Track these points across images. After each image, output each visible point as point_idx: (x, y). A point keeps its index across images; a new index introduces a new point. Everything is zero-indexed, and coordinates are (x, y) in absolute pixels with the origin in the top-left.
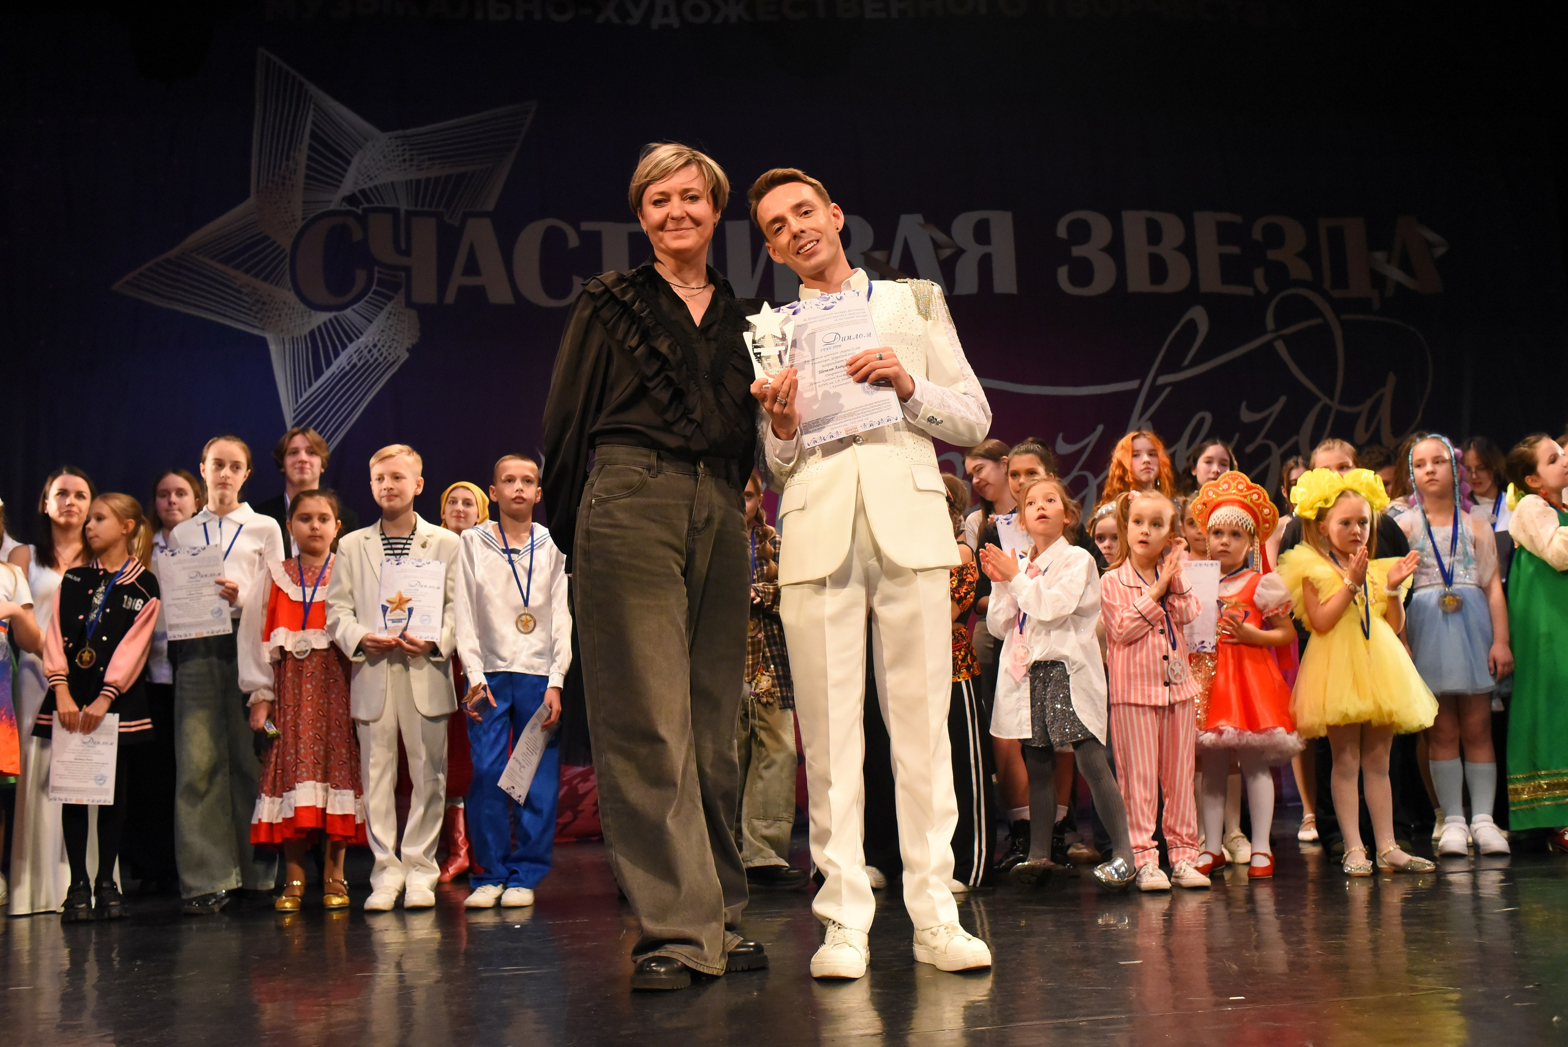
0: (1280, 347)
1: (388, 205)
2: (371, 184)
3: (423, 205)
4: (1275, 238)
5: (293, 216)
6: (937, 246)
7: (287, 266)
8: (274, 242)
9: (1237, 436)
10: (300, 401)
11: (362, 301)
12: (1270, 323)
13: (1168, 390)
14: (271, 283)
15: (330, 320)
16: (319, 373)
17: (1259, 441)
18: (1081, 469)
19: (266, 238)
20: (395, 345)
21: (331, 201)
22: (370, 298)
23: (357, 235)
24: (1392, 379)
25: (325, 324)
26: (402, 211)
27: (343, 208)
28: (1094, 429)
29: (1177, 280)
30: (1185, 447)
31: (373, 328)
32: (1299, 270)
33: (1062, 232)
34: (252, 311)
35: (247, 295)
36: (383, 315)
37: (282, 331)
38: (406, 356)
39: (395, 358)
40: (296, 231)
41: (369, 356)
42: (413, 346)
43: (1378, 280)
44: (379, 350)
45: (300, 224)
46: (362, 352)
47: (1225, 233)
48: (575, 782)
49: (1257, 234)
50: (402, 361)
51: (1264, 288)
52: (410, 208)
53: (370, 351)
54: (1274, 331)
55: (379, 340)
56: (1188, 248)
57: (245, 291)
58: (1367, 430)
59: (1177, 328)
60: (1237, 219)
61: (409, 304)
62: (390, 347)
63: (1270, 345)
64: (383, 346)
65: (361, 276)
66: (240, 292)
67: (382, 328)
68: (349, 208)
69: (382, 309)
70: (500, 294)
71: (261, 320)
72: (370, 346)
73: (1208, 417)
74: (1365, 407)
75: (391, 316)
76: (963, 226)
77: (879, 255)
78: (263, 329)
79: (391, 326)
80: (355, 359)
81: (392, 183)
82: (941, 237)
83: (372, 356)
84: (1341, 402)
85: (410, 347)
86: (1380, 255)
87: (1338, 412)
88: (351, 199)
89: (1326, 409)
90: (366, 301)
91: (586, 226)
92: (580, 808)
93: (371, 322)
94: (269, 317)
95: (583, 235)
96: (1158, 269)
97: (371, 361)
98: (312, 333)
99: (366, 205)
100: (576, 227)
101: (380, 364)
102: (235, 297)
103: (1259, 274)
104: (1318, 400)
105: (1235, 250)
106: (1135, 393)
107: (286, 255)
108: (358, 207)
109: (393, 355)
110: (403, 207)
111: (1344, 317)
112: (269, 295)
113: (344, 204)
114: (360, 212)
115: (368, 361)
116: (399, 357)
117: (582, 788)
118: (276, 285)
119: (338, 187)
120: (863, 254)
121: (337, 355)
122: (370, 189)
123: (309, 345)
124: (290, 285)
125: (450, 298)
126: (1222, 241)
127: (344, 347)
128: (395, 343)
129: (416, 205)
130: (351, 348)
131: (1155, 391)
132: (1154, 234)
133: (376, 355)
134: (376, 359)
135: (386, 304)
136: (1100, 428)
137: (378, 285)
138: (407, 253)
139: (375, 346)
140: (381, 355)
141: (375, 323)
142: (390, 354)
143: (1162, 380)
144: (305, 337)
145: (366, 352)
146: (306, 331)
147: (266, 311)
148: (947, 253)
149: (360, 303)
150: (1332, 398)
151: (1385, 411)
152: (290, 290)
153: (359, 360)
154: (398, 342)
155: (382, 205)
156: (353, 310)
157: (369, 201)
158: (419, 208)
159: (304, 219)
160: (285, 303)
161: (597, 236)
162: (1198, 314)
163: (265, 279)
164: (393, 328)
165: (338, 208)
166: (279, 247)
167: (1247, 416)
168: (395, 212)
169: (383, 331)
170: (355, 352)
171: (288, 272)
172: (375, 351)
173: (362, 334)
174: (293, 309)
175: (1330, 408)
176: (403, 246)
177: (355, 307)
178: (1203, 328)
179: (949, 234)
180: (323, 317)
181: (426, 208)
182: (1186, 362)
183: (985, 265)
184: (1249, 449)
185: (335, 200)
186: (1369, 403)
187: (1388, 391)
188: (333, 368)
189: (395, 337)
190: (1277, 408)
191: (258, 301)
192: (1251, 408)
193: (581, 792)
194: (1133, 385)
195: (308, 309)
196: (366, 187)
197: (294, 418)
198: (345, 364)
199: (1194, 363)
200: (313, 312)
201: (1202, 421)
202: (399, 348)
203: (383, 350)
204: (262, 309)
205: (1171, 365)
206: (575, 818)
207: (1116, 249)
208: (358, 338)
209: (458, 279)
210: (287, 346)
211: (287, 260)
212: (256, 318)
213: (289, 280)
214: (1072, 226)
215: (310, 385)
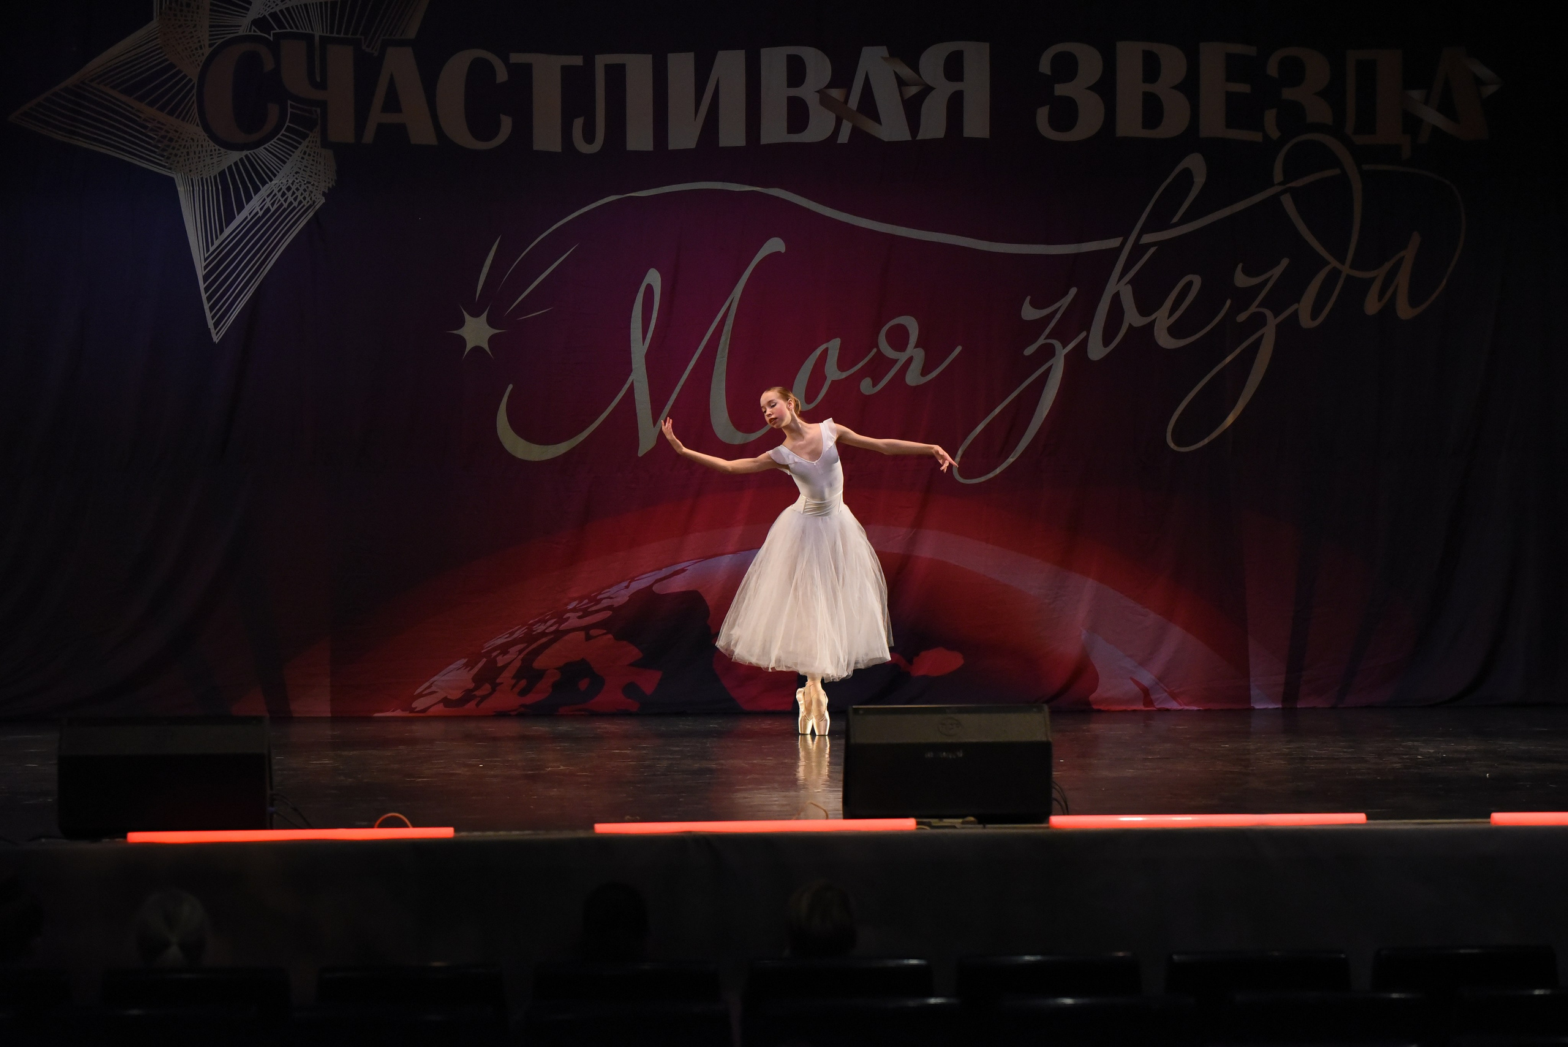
0: (1287, 201)
1: (301, 31)
2: (283, 6)
3: (339, 32)
4: (1293, 72)
5: (199, 42)
6: (901, 82)
7: (194, 98)
8: (179, 72)
9: (1228, 303)
10: (212, 249)
11: (275, 140)
12: (1278, 175)
13: (1153, 250)
14: (178, 117)
15: (241, 160)
16: (230, 218)
17: (1253, 309)
18: (1047, 338)
19: (172, 66)
20: (311, 188)
21: (240, 26)
22: (283, 135)
23: (269, 65)
24: (1416, 239)
25: (236, 164)
26: (317, 39)
27: (252, 33)
28: (1066, 293)
29: (1173, 124)
30: (1167, 314)
31: (286, 169)
32: (1319, 111)
33: (1045, 66)
34: (158, 148)
35: (152, 130)
36: (298, 152)
37: (190, 171)
38: (323, 201)
39: (311, 202)
40: (204, 58)
41: (282, 200)
42: (329, 188)
43: (1411, 124)
44: (294, 193)
45: (207, 51)
46: (275, 195)
47: (1235, 68)
48: (494, 654)
49: (1272, 69)
50: (317, 207)
51: (1274, 134)
52: (325, 34)
53: (283, 195)
54: (1279, 184)
55: (292, 184)
56: (1190, 87)
57: (147, 124)
58: (1380, 297)
59: (1169, 180)
60: (1251, 51)
61: (325, 144)
62: (305, 190)
63: (1276, 198)
64: (297, 189)
65: (273, 110)
66: (146, 127)
67: (296, 169)
68: (259, 33)
69: (296, 148)
70: (422, 134)
71: (168, 158)
72: (284, 189)
73: (1197, 281)
74: (1380, 274)
75: (306, 157)
76: (933, 60)
77: (836, 93)
78: (170, 169)
79: (306, 167)
80: (268, 204)
81: (306, 5)
82: (906, 72)
83: (285, 201)
84: (1352, 267)
85: (326, 191)
86: (1416, 95)
87: (1349, 277)
88: (260, 23)
89: (1335, 274)
90: (279, 139)
91: (516, 58)
92: (498, 681)
93: (284, 162)
94: (176, 155)
95: (512, 69)
96: (1153, 110)
97: (285, 205)
98: (222, 174)
99: (278, 31)
100: (505, 60)
101: (294, 208)
102: (141, 133)
103: (1270, 117)
104: (1328, 263)
105: (1243, 88)
106: (1116, 252)
107: (193, 86)
108: (270, 36)
109: (308, 199)
110: (318, 33)
111: (1366, 167)
112: (177, 132)
113: (253, 28)
114: (271, 39)
115: (282, 205)
116: (314, 202)
117: (501, 661)
118: (183, 120)
119: (248, 9)
120: (818, 92)
121: (249, 199)
122: (281, 11)
123: (220, 187)
124: (198, 120)
125: (369, 137)
126: (1229, 78)
127: (257, 190)
128: (308, 185)
129: (332, 32)
130: (264, 191)
131: (1138, 250)
132: (1151, 69)
133: (291, 199)
134: (291, 203)
135: (300, 143)
136: (1073, 291)
137: (289, 122)
138: (322, 86)
139: (289, 189)
140: (295, 199)
141: (289, 164)
142: (305, 198)
143: (1147, 239)
144: (215, 178)
145: (279, 195)
146: (216, 171)
147: (173, 148)
148: (913, 90)
149: (272, 142)
150: (1342, 260)
151: (1403, 279)
152: (197, 125)
153: (273, 205)
154: (313, 185)
155: (295, 30)
156: (264, 148)
157: (281, 25)
158: (335, 35)
159: (210, 46)
160: (193, 139)
161: (528, 68)
162: (1195, 163)
163: (171, 113)
164: (308, 170)
165: (248, 33)
166: (185, 76)
167: (1241, 280)
168: (309, 38)
169: (297, 173)
170: (268, 196)
171: (195, 105)
172: (289, 194)
173: (275, 175)
174: (202, 146)
175: (1340, 272)
176: (318, 80)
177: (266, 146)
178: (1200, 180)
179: (915, 68)
180: (235, 156)
181: (342, 35)
182: (1175, 219)
183: (956, 104)
184: (1242, 317)
185: (244, 25)
186: (1388, 266)
187: (1409, 255)
188: (245, 213)
189: (311, 180)
190: (1277, 272)
191: (164, 137)
192: (1247, 272)
193: (500, 665)
194: (1114, 243)
195: (217, 147)
196: (277, 9)
197: (206, 268)
198: (258, 209)
199: (1183, 221)
200: (223, 150)
201: (1190, 284)
202: (314, 191)
203: (298, 193)
204: (168, 146)
205: (1158, 222)
206: (494, 690)
207: (1106, 88)
208: (271, 180)
209: (377, 116)
210: (196, 188)
211: (195, 91)
212: (163, 156)
213: (197, 115)
214: (1057, 59)
215: (222, 231)
